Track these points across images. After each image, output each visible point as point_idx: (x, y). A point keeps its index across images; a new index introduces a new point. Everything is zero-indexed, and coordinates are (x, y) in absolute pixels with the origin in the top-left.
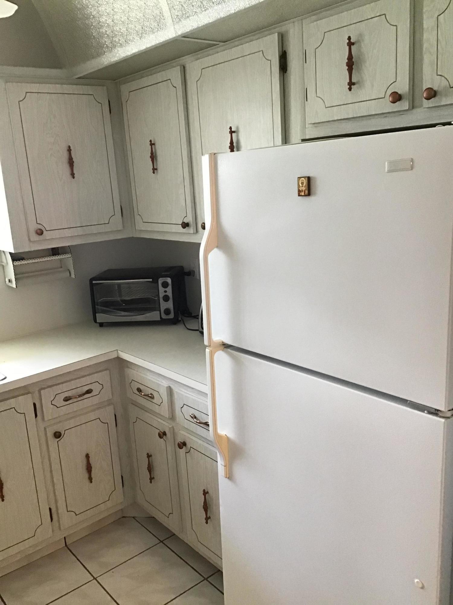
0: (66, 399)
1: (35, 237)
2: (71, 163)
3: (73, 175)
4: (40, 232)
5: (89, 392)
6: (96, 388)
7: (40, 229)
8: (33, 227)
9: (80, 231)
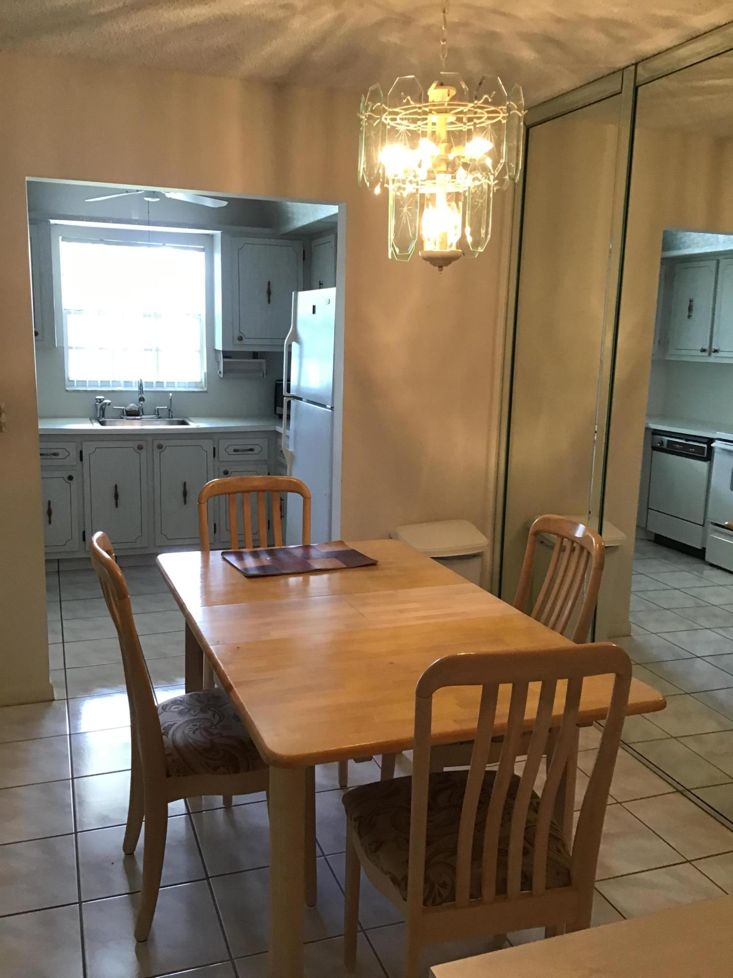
0: (236, 451)
1: (238, 342)
2: (269, 292)
3: (269, 301)
4: (240, 339)
5: (251, 450)
6: (257, 449)
7: (241, 337)
8: (237, 334)
9: (268, 342)
